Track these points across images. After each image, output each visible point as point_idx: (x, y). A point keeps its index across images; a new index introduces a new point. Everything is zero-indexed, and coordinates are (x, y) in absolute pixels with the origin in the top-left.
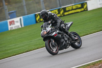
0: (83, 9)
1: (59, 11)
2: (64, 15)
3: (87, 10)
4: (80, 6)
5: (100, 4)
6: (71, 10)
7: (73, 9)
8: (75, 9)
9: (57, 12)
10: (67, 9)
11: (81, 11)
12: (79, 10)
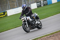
0: (4, 15)
3: (7, 16)
4: (3, 13)
5: (15, 12)
11: (3, 17)
12: (2, 16)
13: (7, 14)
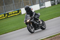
0: (19, 14)
1: (5, 15)
2: (8, 17)
3: (21, 14)
4: (17, 12)
6: (12, 14)
7: (13, 14)
8: (14, 14)
9: (4, 16)
10: (9, 14)
11: (18, 15)
12: (16, 14)
13: (21, 12)
